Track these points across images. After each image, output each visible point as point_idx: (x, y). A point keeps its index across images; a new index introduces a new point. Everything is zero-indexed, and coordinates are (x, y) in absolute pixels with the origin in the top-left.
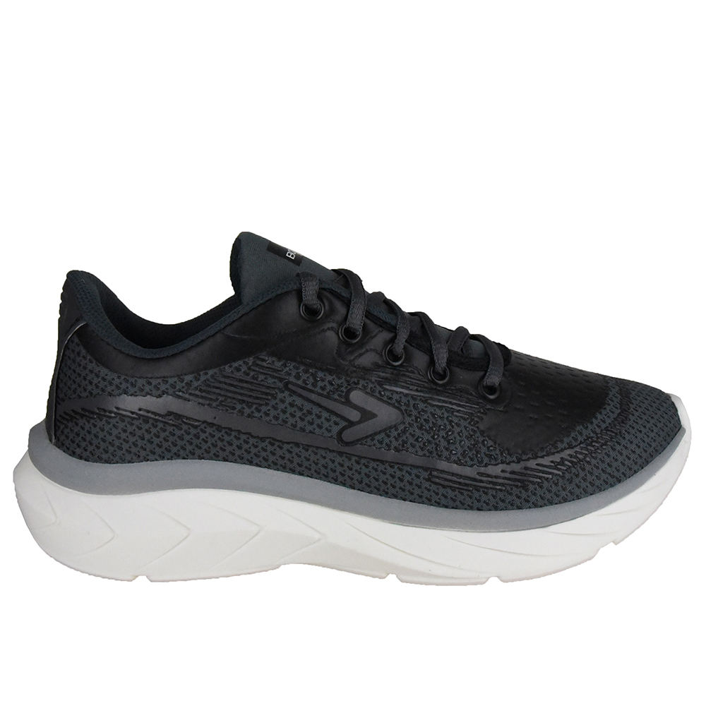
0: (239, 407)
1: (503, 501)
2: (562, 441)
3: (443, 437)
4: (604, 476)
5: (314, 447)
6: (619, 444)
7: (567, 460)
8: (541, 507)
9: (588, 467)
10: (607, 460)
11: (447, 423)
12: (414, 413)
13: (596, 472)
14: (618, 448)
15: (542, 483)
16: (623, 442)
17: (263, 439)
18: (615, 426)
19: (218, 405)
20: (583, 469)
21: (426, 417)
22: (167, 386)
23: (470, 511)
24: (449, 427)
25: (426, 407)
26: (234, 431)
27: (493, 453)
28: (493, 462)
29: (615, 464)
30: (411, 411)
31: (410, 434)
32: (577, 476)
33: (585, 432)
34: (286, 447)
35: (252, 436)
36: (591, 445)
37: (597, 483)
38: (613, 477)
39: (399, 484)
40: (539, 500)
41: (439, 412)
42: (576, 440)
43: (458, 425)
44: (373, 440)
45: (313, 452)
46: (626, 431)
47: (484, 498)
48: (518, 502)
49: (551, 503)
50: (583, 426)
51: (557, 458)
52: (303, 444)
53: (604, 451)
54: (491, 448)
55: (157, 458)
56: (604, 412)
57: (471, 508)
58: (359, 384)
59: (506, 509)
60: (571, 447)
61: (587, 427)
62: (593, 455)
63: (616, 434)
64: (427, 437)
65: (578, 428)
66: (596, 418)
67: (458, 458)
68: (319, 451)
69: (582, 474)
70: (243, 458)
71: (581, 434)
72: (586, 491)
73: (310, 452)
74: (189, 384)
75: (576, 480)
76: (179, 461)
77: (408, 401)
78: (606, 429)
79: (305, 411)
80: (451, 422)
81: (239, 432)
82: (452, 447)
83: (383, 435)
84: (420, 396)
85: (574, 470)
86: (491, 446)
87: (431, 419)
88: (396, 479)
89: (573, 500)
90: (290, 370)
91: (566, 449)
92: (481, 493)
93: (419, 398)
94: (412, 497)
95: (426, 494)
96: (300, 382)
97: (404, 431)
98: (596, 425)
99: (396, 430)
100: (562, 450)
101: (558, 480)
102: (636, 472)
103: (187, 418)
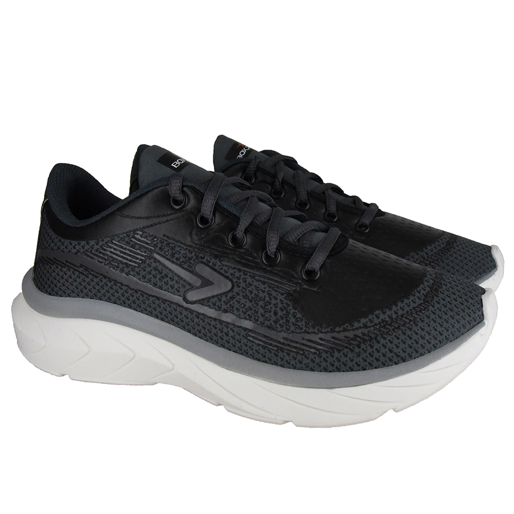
0: (121, 266)
1: (301, 363)
2: (359, 322)
3: (261, 306)
4: (389, 355)
5: (169, 301)
6: (411, 329)
7: (360, 337)
8: (330, 372)
9: (376, 346)
10: (396, 341)
11: (267, 296)
12: (243, 285)
13: (383, 350)
14: (409, 332)
15: (334, 352)
16: (415, 328)
17: (136, 291)
18: (411, 314)
19: (108, 264)
20: (372, 347)
21: (250, 289)
22: (80, 247)
23: (275, 366)
24: (267, 299)
25: (253, 281)
26: (119, 283)
27: (299, 323)
28: (298, 331)
29: (402, 346)
30: (240, 283)
31: (237, 301)
32: (365, 351)
33: (382, 316)
34: (151, 299)
35: (130, 288)
36: (384, 327)
37: (382, 359)
38: (398, 356)
39: (225, 338)
40: (329, 366)
41: (262, 287)
42: (371, 321)
43: (276, 298)
44: (209, 301)
45: (168, 304)
46: (420, 319)
47: (287, 358)
48: (311, 365)
49: (339, 370)
50: (382, 311)
51: (351, 334)
52: (162, 299)
53: (394, 334)
54: (299, 319)
55: (76, 296)
56: (406, 301)
57: (276, 364)
58: (204, 258)
59: (301, 369)
60: (365, 326)
61: (385, 312)
62: (384, 336)
63: (410, 320)
64: (248, 304)
65: (377, 312)
66: (397, 306)
67: (271, 324)
68: (172, 305)
69: (369, 350)
70: (125, 303)
71: (378, 317)
72: (371, 365)
73: (166, 305)
74: (92, 247)
75: (364, 355)
76: (88, 299)
77: (240, 275)
78: (402, 316)
79: (163, 275)
80: (270, 294)
81: (122, 284)
82: (267, 315)
83: (216, 299)
84: (250, 272)
85: (363, 346)
86: (299, 318)
87: (255, 292)
88: (224, 334)
89: (359, 370)
90: (157, 243)
91: (360, 328)
92: (285, 354)
93: (249, 274)
94: (234, 349)
95: (244, 348)
96: (162, 253)
97: (233, 298)
98: (394, 311)
99: (227, 296)
100: (357, 329)
101: (347, 352)
102: (421, 355)
103: (92, 271)
